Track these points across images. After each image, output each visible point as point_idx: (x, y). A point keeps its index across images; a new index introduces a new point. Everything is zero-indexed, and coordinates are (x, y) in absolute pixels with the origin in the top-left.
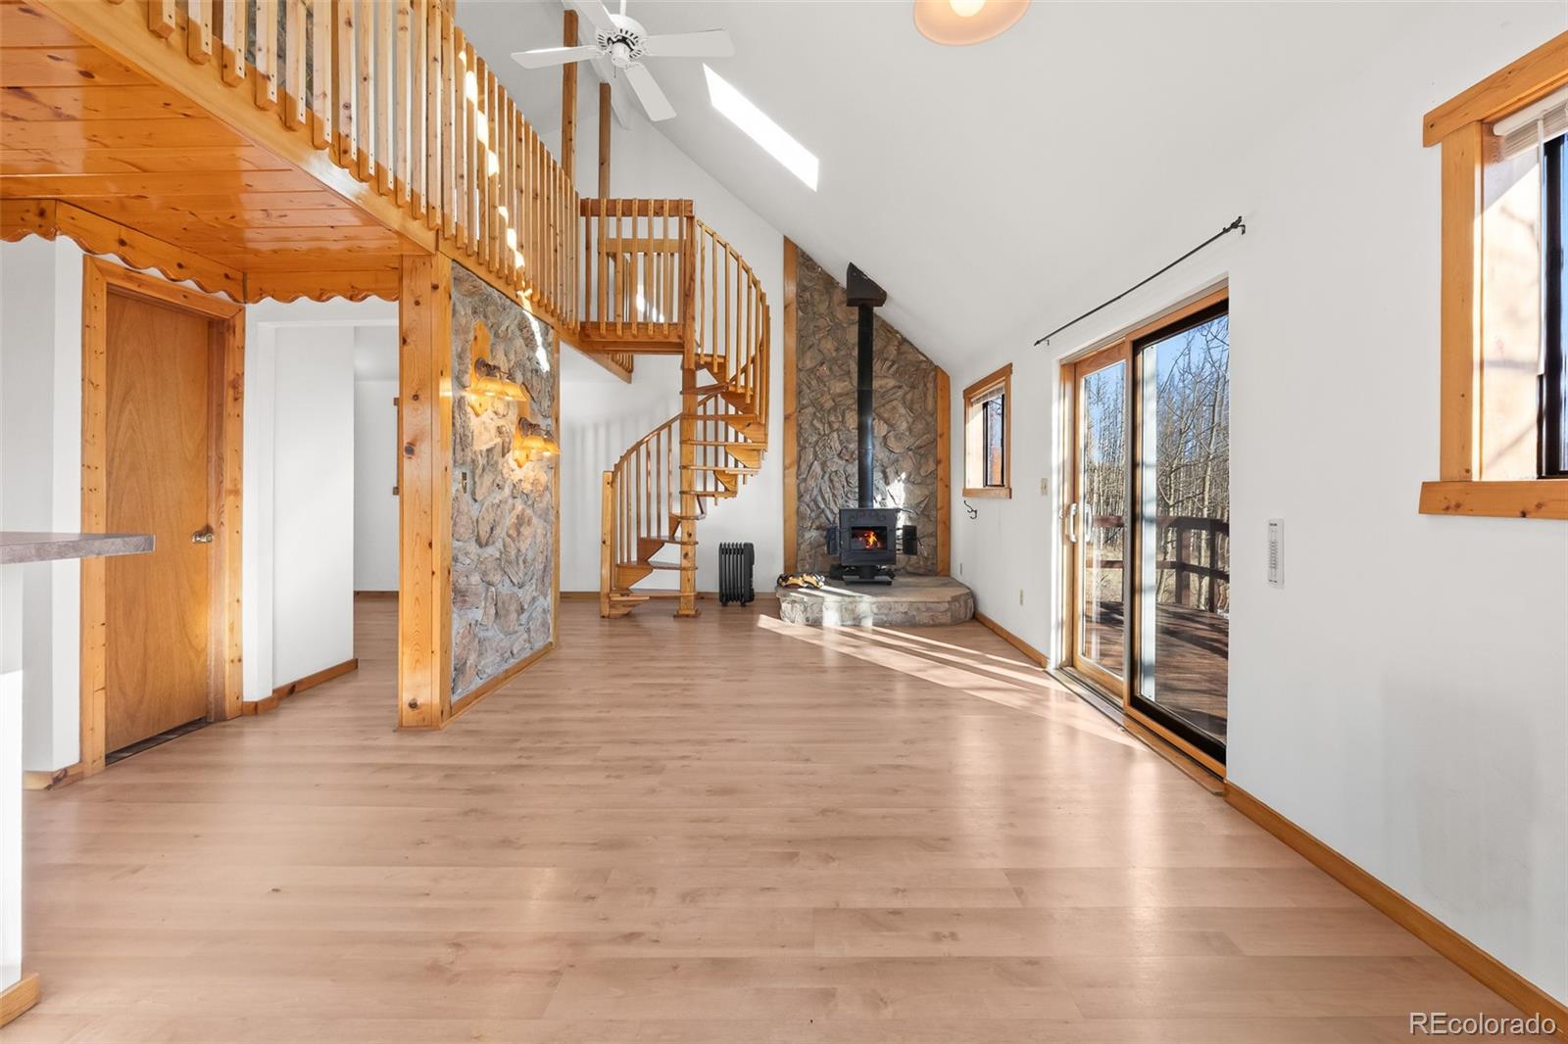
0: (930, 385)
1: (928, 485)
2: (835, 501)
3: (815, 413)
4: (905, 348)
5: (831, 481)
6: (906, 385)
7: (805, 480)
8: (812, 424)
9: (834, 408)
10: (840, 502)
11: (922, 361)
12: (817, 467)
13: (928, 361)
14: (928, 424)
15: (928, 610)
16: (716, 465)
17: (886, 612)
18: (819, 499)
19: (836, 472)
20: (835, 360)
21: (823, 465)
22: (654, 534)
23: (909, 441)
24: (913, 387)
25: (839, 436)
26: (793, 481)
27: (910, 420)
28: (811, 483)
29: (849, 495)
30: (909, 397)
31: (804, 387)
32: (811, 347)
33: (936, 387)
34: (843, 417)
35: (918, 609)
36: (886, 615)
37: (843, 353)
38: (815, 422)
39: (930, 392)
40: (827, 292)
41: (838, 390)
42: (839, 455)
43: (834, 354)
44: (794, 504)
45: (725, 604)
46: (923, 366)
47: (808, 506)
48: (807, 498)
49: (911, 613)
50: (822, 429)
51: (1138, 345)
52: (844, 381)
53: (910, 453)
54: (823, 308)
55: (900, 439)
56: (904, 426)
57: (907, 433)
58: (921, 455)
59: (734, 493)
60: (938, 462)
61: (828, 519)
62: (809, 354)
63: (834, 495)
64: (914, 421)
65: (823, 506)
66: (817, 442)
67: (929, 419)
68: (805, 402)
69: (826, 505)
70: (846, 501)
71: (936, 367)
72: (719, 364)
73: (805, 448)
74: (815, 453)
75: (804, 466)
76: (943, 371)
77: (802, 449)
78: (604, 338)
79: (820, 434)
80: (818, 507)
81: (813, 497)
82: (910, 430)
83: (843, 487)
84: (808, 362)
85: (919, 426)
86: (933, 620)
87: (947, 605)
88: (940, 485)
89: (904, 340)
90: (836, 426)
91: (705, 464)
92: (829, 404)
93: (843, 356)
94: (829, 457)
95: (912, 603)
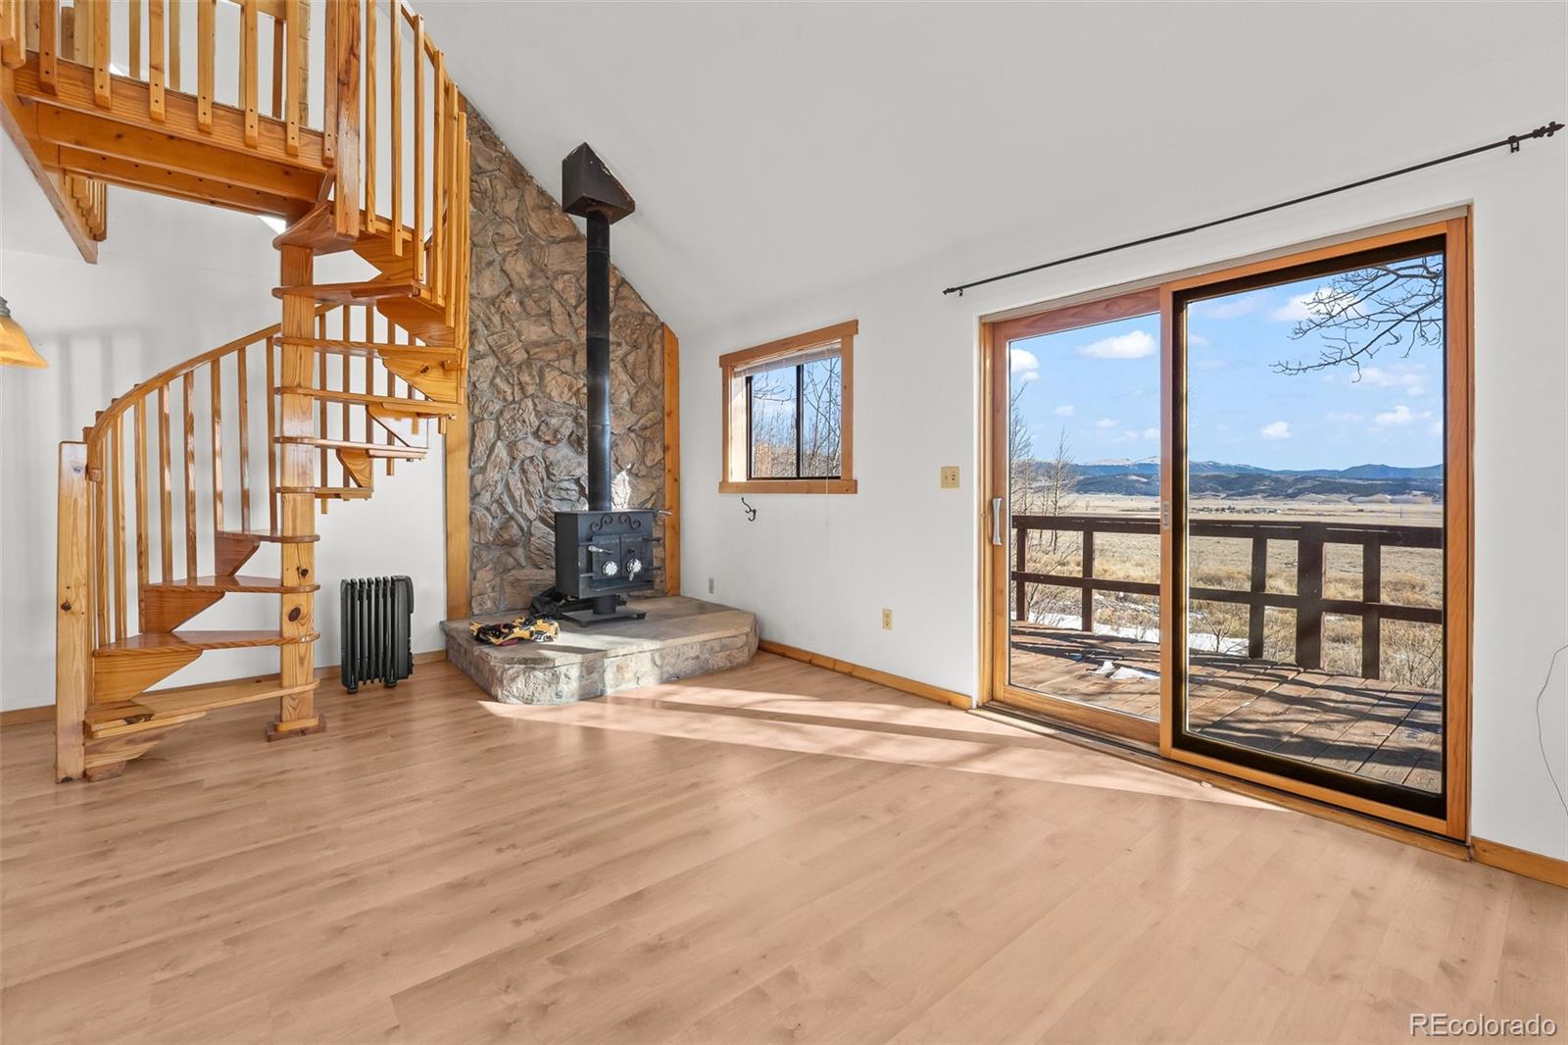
0: (657, 347)
1: (655, 478)
2: (529, 503)
3: (497, 367)
4: (624, 291)
5: (524, 471)
6: (627, 343)
7: (483, 470)
8: (492, 383)
9: (528, 362)
10: (537, 502)
11: (644, 315)
12: (501, 450)
13: (652, 314)
14: (654, 397)
15: (723, 648)
16: (346, 437)
18: (506, 498)
19: (531, 459)
20: (527, 292)
21: (512, 447)
22: (180, 574)
23: (630, 419)
24: (635, 346)
25: (535, 405)
26: (461, 468)
27: (633, 391)
28: (493, 474)
29: (550, 493)
30: (631, 358)
31: (479, 325)
32: (490, 264)
33: (663, 347)
34: (542, 376)
35: (712, 649)
36: (673, 666)
37: (540, 282)
38: (498, 381)
39: (658, 354)
40: (517, 187)
41: (534, 338)
42: (536, 434)
43: (528, 282)
44: (465, 506)
45: (352, 690)
46: (649, 320)
47: (488, 509)
48: (485, 498)
49: (703, 657)
50: (509, 391)
51: (1181, 299)
52: (544, 325)
53: (633, 435)
54: (509, 208)
55: (620, 415)
56: (625, 398)
57: (628, 408)
58: (646, 440)
59: (365, 490)
60: (665, 449)
61: (521, 529)
62: (487, 273)
63: (528, 493)
64: (637, 393)
65: (511, 510)
66: (501, 412)
67: (657, 392)
68: (481, 348)
69: (515, 507)
70: (547, 502)
71: (663, 324)
72: (405, 242)
73: (483, 419)
74: (499, 428)
75: (481, 449)
76: (671, 332)
77: (476, 422)
78: (107, 109)
79: (505, 399)
80: (504, 511)
81: (496, 496)
82: (632, 404)
83: (542, 480)
84: (486, 286)
85: (644, 400)
86: (731, 662)
87: (744, 638)
88: (669, 478)
89: (623, 282)
90: (531, 390)
91: (324, 436)
92: (519, 356)
93: (541, 287)
94: (521, 435)
95: (704, 643)
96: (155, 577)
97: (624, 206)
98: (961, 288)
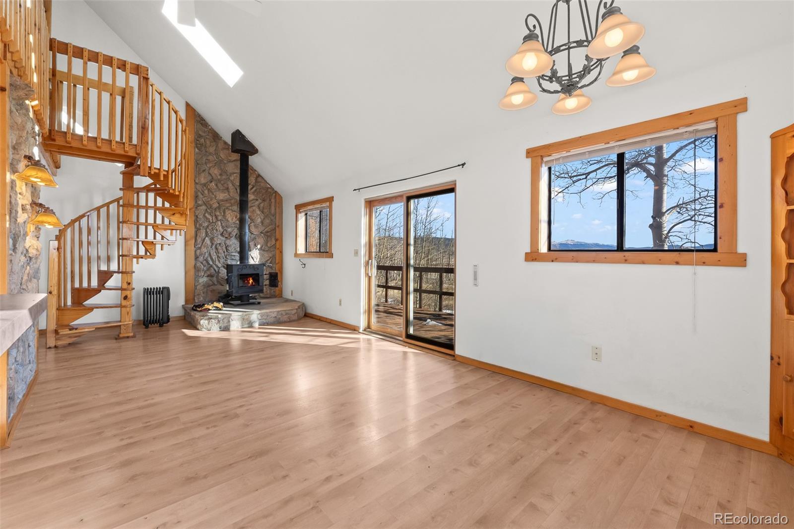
0: (273, 200)
1: (271, 251)
2: (219, 261)
3: (206, 210)
4: (259, 179)
5: (217, 249)
6: (260, 199)
7: (200, 248)
8: (204, 216)
9: (219, 208)
10: (222, 260)
11: (269, 188)
12: (207, 240)
13: (272, 188)
14: (272, 220)
15: (287, 314)
16: (146, 237)
17: (265, 318)
18: (209, 259)
19: (220, 244)
20: (219, 181)
21: (212, 240)
22: (85, 285)
23: (261, 228)
24: (264, 200)
25: (222, 224)
26: (192, 248)
27: (262, 218)
28: (204, 250)
29: (227, 257)
30: (262, 205)
31: (199, 194)
32: (204, 171)
33: (276, 201)
34: (224, 212)
35: (282, 314)
36: (265, 319)
37: (224, 177)
38: (207, 215)
39: (273, 204)
40: (215, 141)
41: (221, 198)
42: (222, 234)
43: (219, 177)
44: (193, 262)
45: (147, 327)
46: (269, 190)
47: (202, 263)
48: (201, 259)
49: (278, 317)
50: (211, 219)
51: (409, 198)
52: (225, 193)
53: (262, 235)
54: (212, 150)
55: (257, 227)
56: (259, 220)
57: (261, 224)
58: (268, 236)
59: (153, 256)
60: (276, 240)
61: (215, 270)
62: (203, 175)
63: (218, 257)
64: (264, 218)
65: (211, 263)
66: (208, 226)
67: (272, 218)
68: (200, 202)
69: (213, 262)
70: (226, 260)
71: (276, 191)
72: (164, 175)
73: (200, 229)
74: (207, 232)
75: (199, 240)
76: (279, 194)
77: (197, 230)
79: (209, 222)
80: (209, 264)
81: (205, 258)
82: (262, 222)
83: (224, 252)
84: (202, 179)
85: (267, 221)
86: (289, 319)
87: (295, 311)
88: (277, 252)
89: (259, 176)
90: (220, 218)
91: (138, 237)
92: (216, 205)
93: (225, 179)
94: (216, 235)
95: (278, 312)
96: (77, 285)
97: (254, 151)
98: (359, 189)
